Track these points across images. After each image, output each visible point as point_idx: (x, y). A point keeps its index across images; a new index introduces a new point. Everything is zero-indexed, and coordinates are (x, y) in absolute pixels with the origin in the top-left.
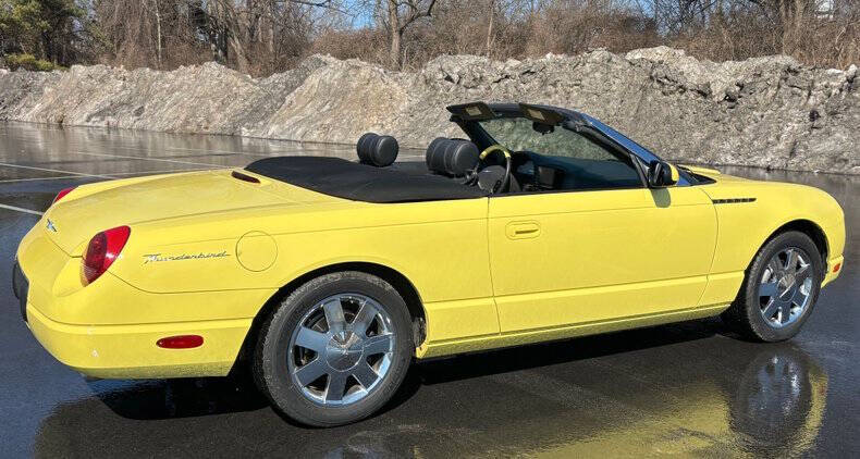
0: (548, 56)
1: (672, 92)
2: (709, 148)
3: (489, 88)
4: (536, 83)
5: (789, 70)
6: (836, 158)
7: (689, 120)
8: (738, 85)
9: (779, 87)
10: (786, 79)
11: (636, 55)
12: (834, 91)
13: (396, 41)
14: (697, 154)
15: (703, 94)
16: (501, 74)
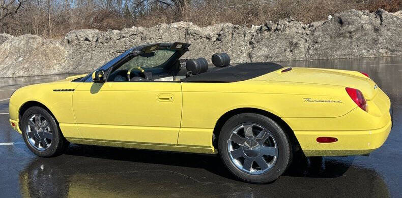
0: (133, 27)
1: (198, 39)
3: (115, 42)
4: (139, 39)
5: (235, 27)
6: (267, 57)
7: (208, 49)
8: (217, 34)
9: (233, 34)
10: (235, 31)
11: (175, 25)
12: (255, 34)
15: (209, 38)
16: (120, 36)
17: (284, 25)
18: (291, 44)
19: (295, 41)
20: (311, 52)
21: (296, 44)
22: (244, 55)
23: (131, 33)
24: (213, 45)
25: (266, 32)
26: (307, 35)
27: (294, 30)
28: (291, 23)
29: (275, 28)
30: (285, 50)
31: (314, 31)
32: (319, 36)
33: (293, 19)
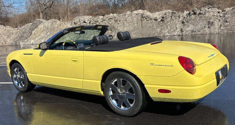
0: (111, 14)
1: (149, 20)
2: (162, 32)
3: (100, 23)
4: (113, 21)
5: (173, 13)
6: (193, 31)
7: (155, 26)
8: (162, 17)
9: (171, 17)
10: (173, 15)
11: (136, 12)
12: (186, 17)
13: (41, 15)
14: (160, 34)
15: (156, 20)
16: (103, 20)
17: (205, 11)
18: (209, 22)
19: (211, 21)
20: (222, 28)
21: (212, 23)
22: (178, 30)
23: (109, 18)
24: (159, 24)
25: (193, 15)
26: (221, 17)
27: (212, 14)
28: (210, 9)
29: (199, 13)
30: (205, 27)
31: (225, 14)
32: (229, 17)
33: (211, 7)
